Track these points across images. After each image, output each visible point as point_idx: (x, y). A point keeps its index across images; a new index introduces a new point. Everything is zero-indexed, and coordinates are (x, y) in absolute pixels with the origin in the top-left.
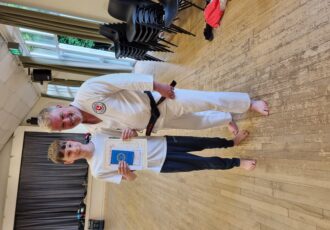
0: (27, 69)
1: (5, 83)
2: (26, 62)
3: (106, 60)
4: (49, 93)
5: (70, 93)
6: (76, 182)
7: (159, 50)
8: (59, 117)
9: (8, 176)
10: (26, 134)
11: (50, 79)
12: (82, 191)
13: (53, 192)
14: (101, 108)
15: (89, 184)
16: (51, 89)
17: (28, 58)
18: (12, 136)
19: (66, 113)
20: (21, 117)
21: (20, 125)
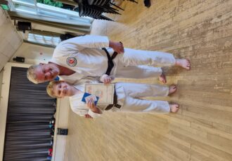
0: (13, 21)
2: (13, 16)
3: (71, 17)
4: (29, 40)
5: (45, 40)
6: (49, 103)
7: (111, 12)
8: (42, 73)
10: (13, 68)
11: (30, 29)
13: (32, 109)
14: (73, 61)
15: (58, 105)
16: (30, 37)
17: (14, 13)
18: (3, 69)
19: (47, 68)
20: (9, 56)
21: (9, 62)
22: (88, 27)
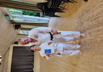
0: (12, 25)
1: (5, 30)
2: (12, 22)
4: (20, 33)
6: (30, 63)
8: (24, 41)
9: (8, 62)
10: (14, 47)
11: (20, 28)
12: (32, 66)
13: (22, 66)
14: (37, 37)
15: (34, 64)
18: (9, 48)
19: (26, 40)
20: (12, 41)
21: (12, 44)
22: (47, 24)
